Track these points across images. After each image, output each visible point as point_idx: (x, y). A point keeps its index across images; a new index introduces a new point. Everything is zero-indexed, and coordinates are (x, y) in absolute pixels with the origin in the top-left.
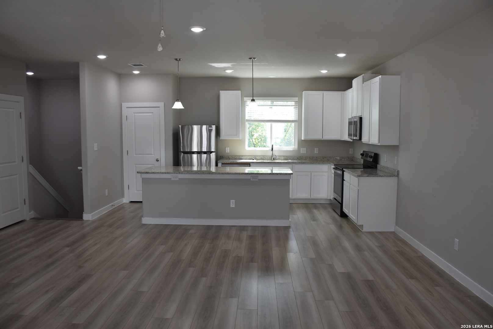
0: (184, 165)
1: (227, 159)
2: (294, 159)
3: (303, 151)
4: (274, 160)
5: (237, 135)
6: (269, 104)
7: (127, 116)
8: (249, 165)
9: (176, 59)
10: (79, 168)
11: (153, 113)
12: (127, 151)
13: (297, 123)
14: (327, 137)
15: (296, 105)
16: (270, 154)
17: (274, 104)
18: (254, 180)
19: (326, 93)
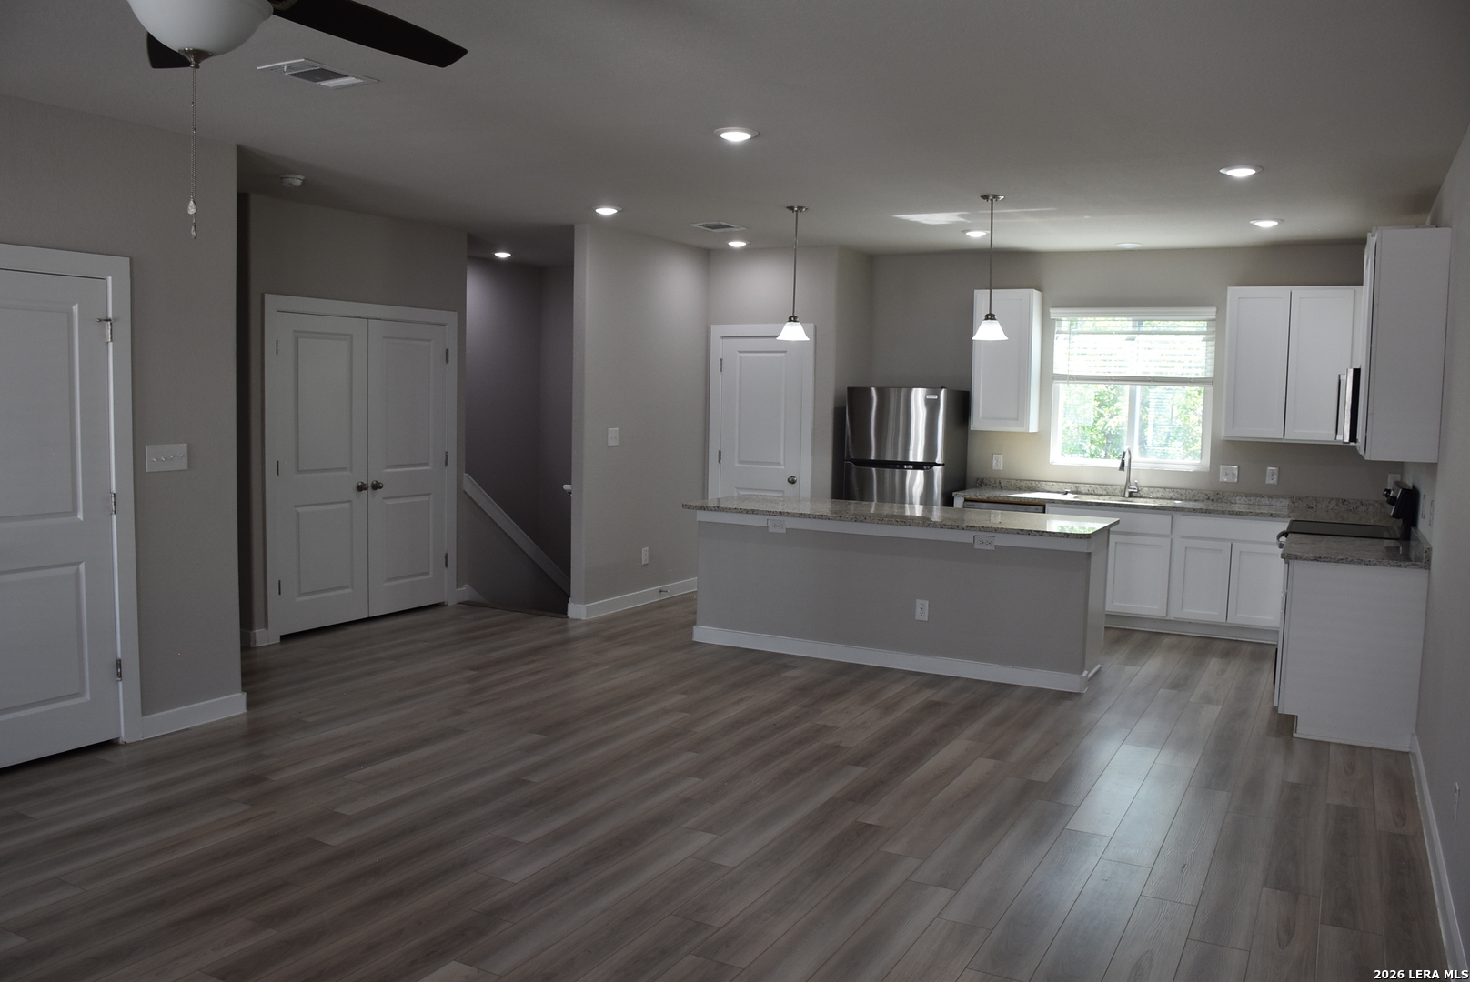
0: (881, 499)
1: (994, 488)
2: (1197, 498)
3: (1229, 474)
4: (1131, 499)
5: (1017, 420)
6: (1126, 330)
7: (721, 360)
8: (1041, 508)
9: (791, 208)
10: (566, 487)
11: (785, 352)
12: (720, 452)
13: (1210, 388)
14: (1298, 433)
15: (1211, 329)
16: (1121, 478)
17: (1144, 329)
18: (983, 547)
19: (1300, 292)
